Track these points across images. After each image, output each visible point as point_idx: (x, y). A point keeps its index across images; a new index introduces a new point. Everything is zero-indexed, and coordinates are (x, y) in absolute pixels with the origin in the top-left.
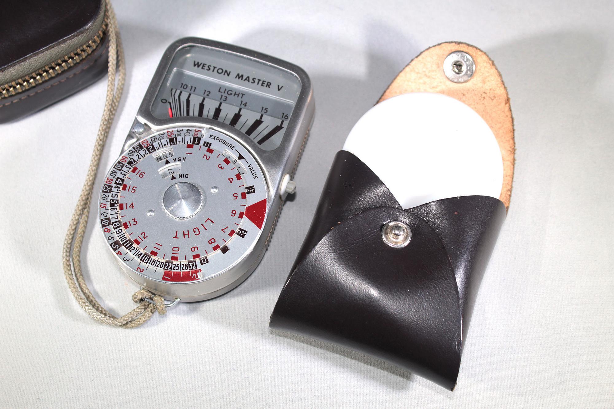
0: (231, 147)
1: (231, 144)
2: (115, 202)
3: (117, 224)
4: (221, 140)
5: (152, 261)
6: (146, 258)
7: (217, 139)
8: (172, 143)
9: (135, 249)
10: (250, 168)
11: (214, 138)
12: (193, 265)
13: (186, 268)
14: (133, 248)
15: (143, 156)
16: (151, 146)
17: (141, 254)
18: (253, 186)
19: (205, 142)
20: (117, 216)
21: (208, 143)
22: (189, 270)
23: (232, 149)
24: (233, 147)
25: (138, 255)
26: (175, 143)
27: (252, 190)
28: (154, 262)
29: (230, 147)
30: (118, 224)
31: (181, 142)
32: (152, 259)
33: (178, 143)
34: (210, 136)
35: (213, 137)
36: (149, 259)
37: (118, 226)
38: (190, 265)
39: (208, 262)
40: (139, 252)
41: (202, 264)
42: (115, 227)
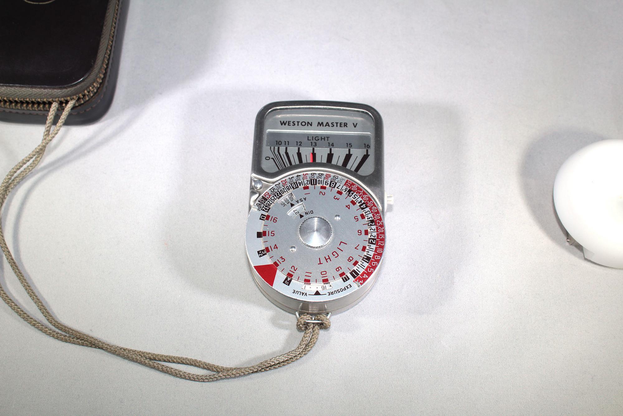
0: (330, 293)
1: (333, 294)
2: (350, 194)
3: (334, 185)
4: (342, 290)
5: (290, 188)
6: (294, 186)
7: (345, 288)
8: (366, 257)
9: (306, 184)
10: (304, 293)
11: (347, 287)
12: (266, 209)
13: (267, 204)
14: (308, 183)
15: (371, 233)
16: (374, 243)
17: (300, 185)
18: (289, 285)
19: (349, 279)
20: (339, 189)
21: (347, 280)
22: (265, 205)
23: (329, 292)
24: (330, 294)
25: (301, 183)
26: (364, 259)
27: (287, 282)
28: (288, 189)
29: (332, 292)
30: (332, 186)
31: (362, 264)
32: (291, 189)
33: (363, 261)
34: (351, 286)
35: (349, 287)
36: (293, 187)
37: (331, 185)
38: (267, 208)
39: (260, 219)
40: (303, 185)
41: (262, 215)
42: (332, 183)
